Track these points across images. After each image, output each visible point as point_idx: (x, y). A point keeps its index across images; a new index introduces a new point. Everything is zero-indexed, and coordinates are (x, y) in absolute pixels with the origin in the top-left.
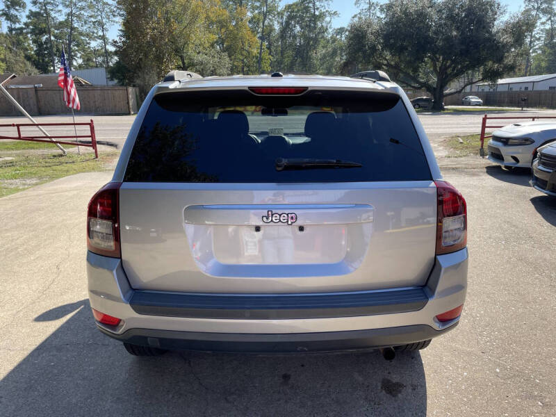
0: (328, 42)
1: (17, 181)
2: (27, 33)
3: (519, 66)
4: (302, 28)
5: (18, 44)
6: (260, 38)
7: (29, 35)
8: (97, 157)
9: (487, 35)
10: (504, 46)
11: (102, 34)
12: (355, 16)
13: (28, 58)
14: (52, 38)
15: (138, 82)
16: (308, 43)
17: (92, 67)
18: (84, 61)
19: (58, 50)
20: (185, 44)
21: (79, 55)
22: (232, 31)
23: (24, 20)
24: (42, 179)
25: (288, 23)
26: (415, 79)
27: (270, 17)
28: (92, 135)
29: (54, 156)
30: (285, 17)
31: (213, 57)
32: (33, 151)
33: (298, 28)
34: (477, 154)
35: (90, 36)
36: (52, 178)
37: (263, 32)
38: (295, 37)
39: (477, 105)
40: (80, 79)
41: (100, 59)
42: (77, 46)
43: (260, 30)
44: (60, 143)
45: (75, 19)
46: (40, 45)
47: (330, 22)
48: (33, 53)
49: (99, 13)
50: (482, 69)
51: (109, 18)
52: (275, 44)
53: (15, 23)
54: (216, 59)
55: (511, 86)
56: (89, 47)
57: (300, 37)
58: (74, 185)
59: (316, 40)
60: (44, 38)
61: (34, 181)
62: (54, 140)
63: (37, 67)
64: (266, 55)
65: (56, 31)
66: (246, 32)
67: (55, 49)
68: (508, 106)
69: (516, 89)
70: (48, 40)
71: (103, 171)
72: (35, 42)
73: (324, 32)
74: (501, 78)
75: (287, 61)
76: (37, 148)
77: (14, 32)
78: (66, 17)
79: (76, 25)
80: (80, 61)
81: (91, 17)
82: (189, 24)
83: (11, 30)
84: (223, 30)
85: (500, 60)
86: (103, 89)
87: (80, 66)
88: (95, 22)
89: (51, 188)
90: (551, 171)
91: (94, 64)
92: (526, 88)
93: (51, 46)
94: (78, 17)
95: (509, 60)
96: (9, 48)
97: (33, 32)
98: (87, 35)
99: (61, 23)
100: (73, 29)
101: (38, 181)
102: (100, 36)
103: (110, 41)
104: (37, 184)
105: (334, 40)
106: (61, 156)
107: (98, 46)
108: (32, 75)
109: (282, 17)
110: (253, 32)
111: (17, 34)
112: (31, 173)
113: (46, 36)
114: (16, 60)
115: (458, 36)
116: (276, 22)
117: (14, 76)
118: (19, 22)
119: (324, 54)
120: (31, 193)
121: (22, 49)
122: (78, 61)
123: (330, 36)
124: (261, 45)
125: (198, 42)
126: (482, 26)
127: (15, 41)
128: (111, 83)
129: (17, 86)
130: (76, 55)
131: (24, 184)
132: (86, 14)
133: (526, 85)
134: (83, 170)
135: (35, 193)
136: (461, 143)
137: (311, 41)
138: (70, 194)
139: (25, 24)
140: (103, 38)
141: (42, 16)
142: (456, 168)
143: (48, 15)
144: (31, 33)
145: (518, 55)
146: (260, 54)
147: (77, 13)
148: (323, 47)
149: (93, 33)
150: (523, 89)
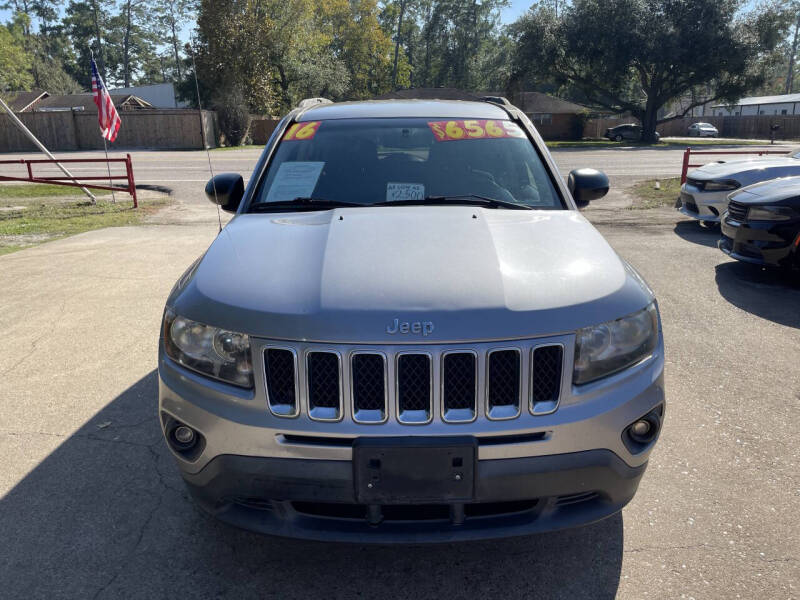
0: (495, 44)
1: (21, 236)
2: (67, 34)
3: (770, 78)
4: (456, 23)
5: (54, 49)
6: (396, 39)
7: (70, 37)
8: (136, 206)
9: (721, 33)
10: (745, 49)
11: (172, 35)
12: (535, 6)
13: (68, 69)
14: (102, 41)
15: (216, 103)
16: (465, 46)
17: (158, 82)
18: (147, 74)
19: (110, 58)
20: (284, 48)
21: (140, 65)
22: (354, 29)
23: (63, 15)
24: (54, 235)
25: (436, 17)
26: (615, 99)
27: (411, 9)
28: (130, 176)
29: (79, 205)
30: (432, 9)
31: (324, 67)
32: (55, 198)
33: (451, 25)
34: (672, 204)
35: (156, 38)
36: (68, 233)
37: (399, 30)
38: (446, 37)
39: (709, 136)
40: (137, 99)
41: (169, 72)
42: (137, 52)
43: (396, 28)
44: (88, 186)
45: (133, 13)
46: (85, 51)
47: (498, 15)
48: (75, 62)
49: (168, 5)
50: (713, 82)
51: (181, 13)
52: (418, 48)
53: (50, 19)
54: (329, 70)
55: (761, 108)
56: (154, 54)
57: (454, 37)
58: (95, 242)
59: (476, 43)
60: (91, 42)
61: (44, 237)
62: (79, 182)
63: (81, 83)
64: (403, 64)
65: (108, 32)
66: (374, 32)
67: (105, 58)
68: (756, 138)
69: (769, 112)
70: (97, 45)
71: (140, 225)
72: (78, 46)
73: (487, 31)
74: (743, 97)
75: (434, 72)
76: (61, 195)
77: (48, 33)
78: (121, 11)
79: (135, 23)
80: (142, 74)
81: (157, 10)
82: (291, 19)
83: (44, 29)
84: (342, 29)
85: (740, 69)
86: (166, 113)
87: (142, 81)
88: (163, 18)
89: (63, 246)
90: (738, 224)
91: (161, 79)
92: (784, 112)
93: (100, 52)
94: (138, 10)
95: (753, 71)
96: (41, 55)
97: (74, 33)
98: (151, 37)
99: (114, 20)
100: (130, 27)
101: (48, 238)
102: (169, 38)
103: (183, 45)
104: (45, 241)
105: (504, 42)
106: (88, 204)
107: (167, 52)
108: (74, 93)
109: (428, 10)
110: (384, 31)
111: (52, 35)
112: (41, 227)
113: (94, 39)
114: (50, 73)
115: (678, 35)
116: (419, 17)
117: (46, 96)
118: (56, 18)
119: (488, 62)
120: (34, 252)
121: (60, 56)
122: (138, 74)
123: (498, 36)
124: (397, 51)
125: (302, 46)
126: (713, 20)
127: (49, 45)
128: (181, 105)
129: (49, 110)
130: (135, 66)
131: (29, 242)
132: (149, 6)
133: (783, 108)
134: (113, 224)
135: (39, 252)
136: (657, 189)
137: (469, 43)
138: (84, 254)
139: (64, 21)
140: (174, 40)
141: (88, 9)
142: (635, 224)
143: (97, 8)
144: (72, 33)
145: (767, 62)
146: (395, 62)
147: (138, 5)
148: (487, 52)
149: (160, 33)
150: (779, 113)
